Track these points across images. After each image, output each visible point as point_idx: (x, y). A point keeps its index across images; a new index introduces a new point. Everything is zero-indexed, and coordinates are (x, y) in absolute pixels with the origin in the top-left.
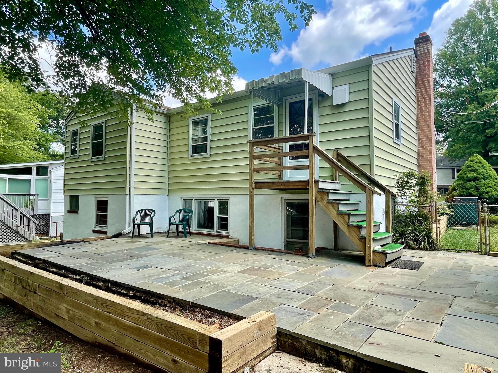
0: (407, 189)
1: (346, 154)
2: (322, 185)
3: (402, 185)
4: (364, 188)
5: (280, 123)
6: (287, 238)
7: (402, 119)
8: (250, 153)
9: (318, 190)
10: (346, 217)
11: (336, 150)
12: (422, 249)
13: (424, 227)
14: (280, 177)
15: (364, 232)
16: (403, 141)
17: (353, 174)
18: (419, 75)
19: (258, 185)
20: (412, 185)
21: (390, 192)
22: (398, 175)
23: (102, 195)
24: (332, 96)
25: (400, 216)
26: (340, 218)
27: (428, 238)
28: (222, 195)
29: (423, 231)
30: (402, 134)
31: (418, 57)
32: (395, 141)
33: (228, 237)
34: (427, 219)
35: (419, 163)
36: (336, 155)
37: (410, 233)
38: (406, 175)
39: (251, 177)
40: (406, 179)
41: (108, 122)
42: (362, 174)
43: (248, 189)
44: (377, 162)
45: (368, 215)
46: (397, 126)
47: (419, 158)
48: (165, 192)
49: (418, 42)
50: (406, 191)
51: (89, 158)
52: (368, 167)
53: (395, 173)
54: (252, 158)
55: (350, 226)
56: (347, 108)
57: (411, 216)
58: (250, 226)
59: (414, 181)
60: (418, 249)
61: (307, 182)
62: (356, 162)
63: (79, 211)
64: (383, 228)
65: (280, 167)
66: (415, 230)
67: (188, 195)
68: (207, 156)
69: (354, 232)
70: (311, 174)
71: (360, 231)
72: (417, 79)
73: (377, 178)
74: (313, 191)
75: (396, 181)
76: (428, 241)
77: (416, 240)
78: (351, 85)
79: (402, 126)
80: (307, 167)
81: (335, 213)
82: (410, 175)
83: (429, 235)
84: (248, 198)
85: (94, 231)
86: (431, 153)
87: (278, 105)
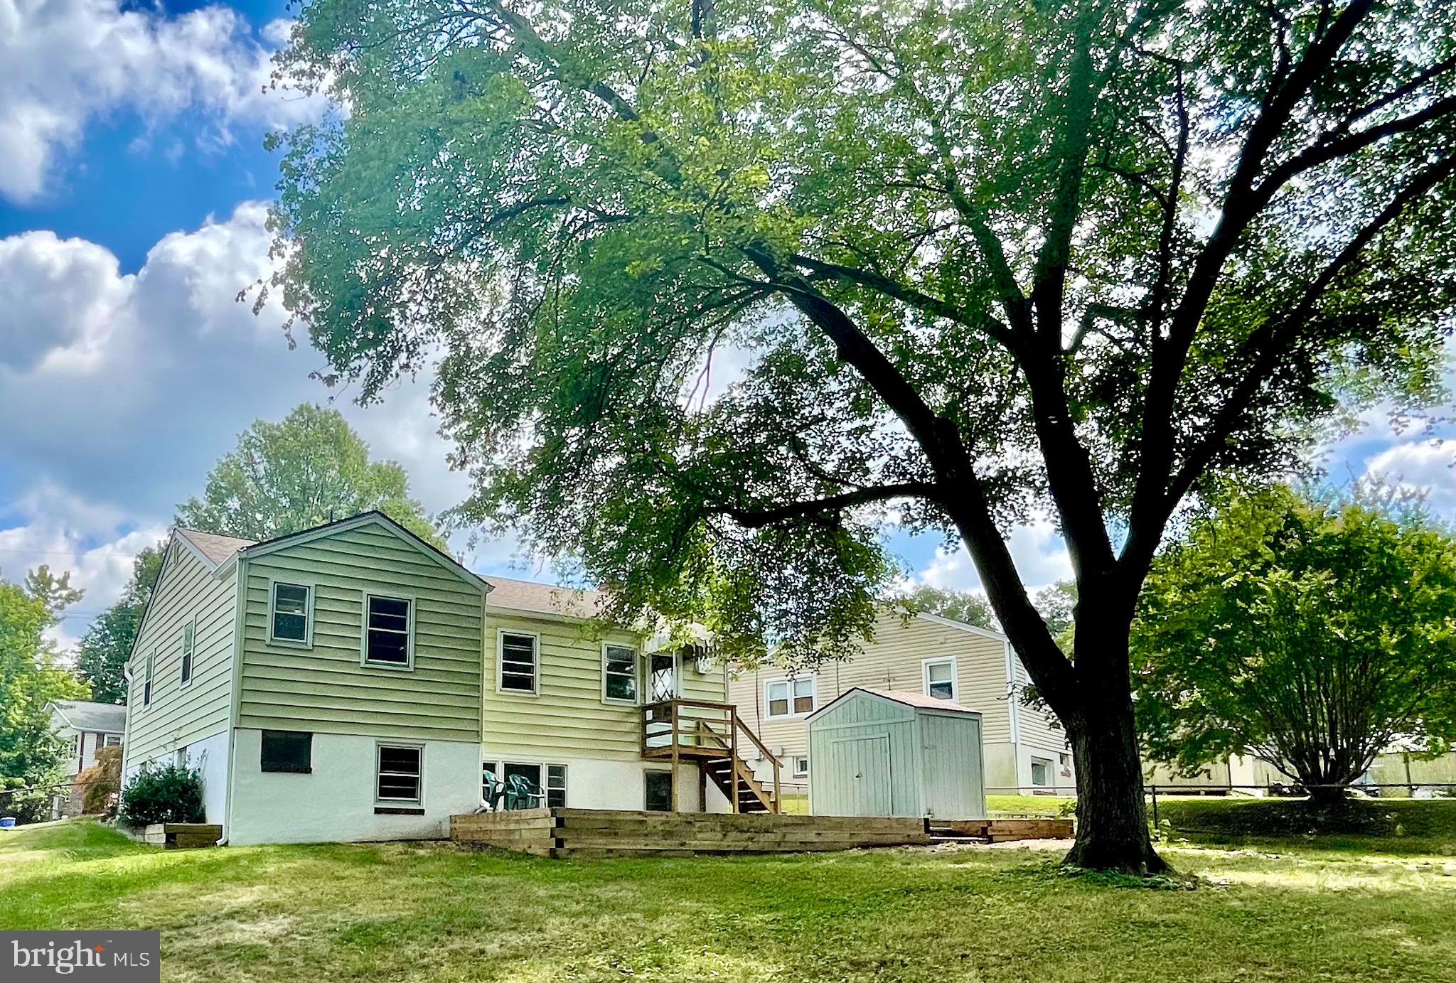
23: (401, 739)
41: (420, 602)
51: (361, 660)
56: (706, 679)
63: (313, 768)
67: (489, 755)
68: (533, 696)
85: (380, 811)
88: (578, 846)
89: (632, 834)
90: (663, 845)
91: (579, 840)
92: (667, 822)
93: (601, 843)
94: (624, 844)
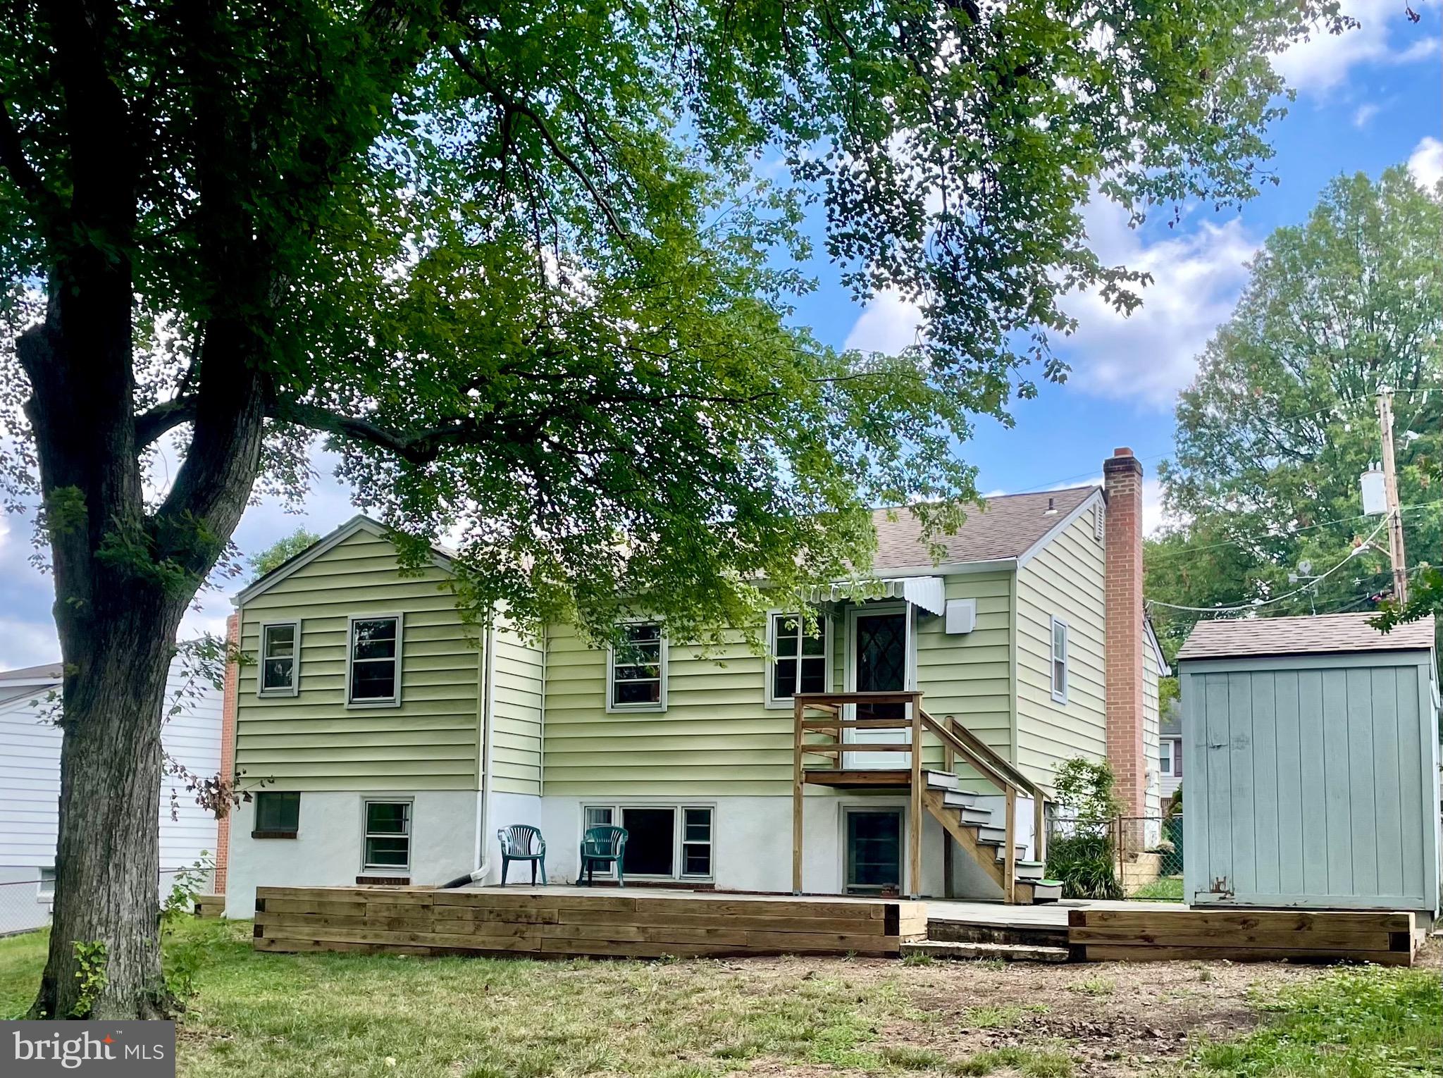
0: (1075, 791)
1: (967, 723)
2: (933, 780)
3: (1066, 785)
4: (1003, 784)
5: (838, 656)
6: (849, 882)
7: (1070, 650)
8: (798, 716)
9: (925, 787)
10: (974, 831)
11: (949, 715)
12: (1095, 898)
13: (1100, 860)
14: (836, 760)
15: (1001, 854)
16: (1070, 694)
17: (984, 761)
18: (1112, 544)
19: (811, 775)
20: (1082, 783)
21: (1042, 794)
22: (1059, 763)
23: (387, 791)
24: (944, 616)
25: (1060, 842)
26: (964, 831)
27: (1106, 877)
28: (697, 798)
29: (1098, 867)
30: (1069, 679)
31: (1110, 503)
32: (1055, 697)
33: (710, 888)
34: (1106, 848)
35: (1108, 738)
36: (949, 725)
37: (1077, 871)
38: (1072, 765)
39: (797, 760)
40: (1072, 773)
41: (409, 617)
42: (997, 761)
43: (792, 785)
44: (1021, 740)
45: (1008, 831)
46: (1060, 666)
47: (1109, 728)
48: (534, 788)
49: (1111, 468)
50: (1072, 795)
51: (345, 700)
52: (1006, 750)
53: (1053, 760)
54: (802, 725)
55: (980, 845)
56: (970, 642)
57: (1079, 841)
58: (795, 852)
59: (1086, 775)
60: (1088, 898)
61: (908, 773)
62: (986, 740)
63: (299, 832)
64: (1029, 858)
65: (838, 745)
66: (1086, 864)
67: (600, 798)
68: (658, 710)
69: (986, 853)
70: (915, 760)
71: (996, 853)
72: (1107, 552)
73: (1021, 770)
74: (918, 787)
75: (1054, 776)
76: (1106, 883)
77: (1085, 882)
78: (980, 601)
79: (1069, 665)
80: (909, 748)
81: (956, 824)
82: (1078, 765)
83: (1108, 875)
84: (791, 801)
85: (360, 880)
86: (1133, 718)
87: (835, 620)
88: (280, 935)
89: (349, 921)
90: (387, 937)
91: (280, 928)
92: (395, 906)
93: (304, 933)
94: (336, 936)
